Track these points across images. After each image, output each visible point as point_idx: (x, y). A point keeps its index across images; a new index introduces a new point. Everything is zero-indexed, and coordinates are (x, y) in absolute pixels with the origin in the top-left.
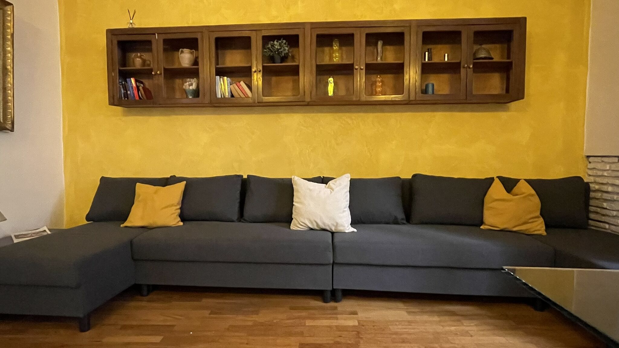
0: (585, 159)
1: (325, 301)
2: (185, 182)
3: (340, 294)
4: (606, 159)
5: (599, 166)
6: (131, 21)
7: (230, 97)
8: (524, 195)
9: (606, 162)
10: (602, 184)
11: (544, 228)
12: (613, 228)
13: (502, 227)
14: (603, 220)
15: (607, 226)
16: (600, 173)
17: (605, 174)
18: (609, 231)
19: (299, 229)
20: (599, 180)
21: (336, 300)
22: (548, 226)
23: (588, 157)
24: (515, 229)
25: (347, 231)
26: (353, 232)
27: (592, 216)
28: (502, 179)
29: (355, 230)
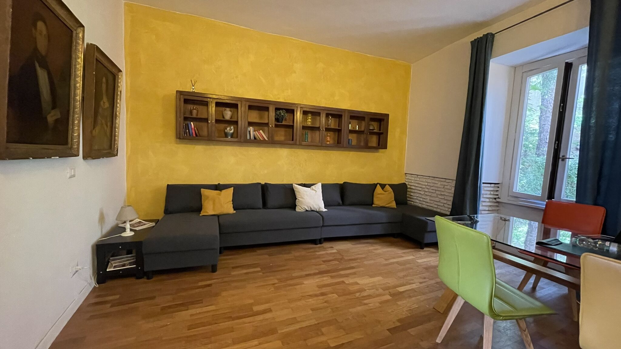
0: (405, 175)
1: (316, 244)
2: (233, 188)
3: (323, 240)
4: (413, 176)
5: (410, 178)
6: (193, 88)
7: (254, 139)
8: (388, 192)
9: (412, 177)
10: (411, 185)
11: (395, 205)
12: (415, 204)
13: (381, 205)
14: (411, 200)
15: (413, 203)
16: (410, 181)
17: (412, 181)
18: (413, 205)
19: (302, 211)
20: (410, 184)
21: (321, 243)
22: (397, 204)
23: (406, 174)
24: (386, 206)
25: (324, 211)
26: (326, 211)
27: (408, 199)
28: (380, 185)
29: (327, 210)
